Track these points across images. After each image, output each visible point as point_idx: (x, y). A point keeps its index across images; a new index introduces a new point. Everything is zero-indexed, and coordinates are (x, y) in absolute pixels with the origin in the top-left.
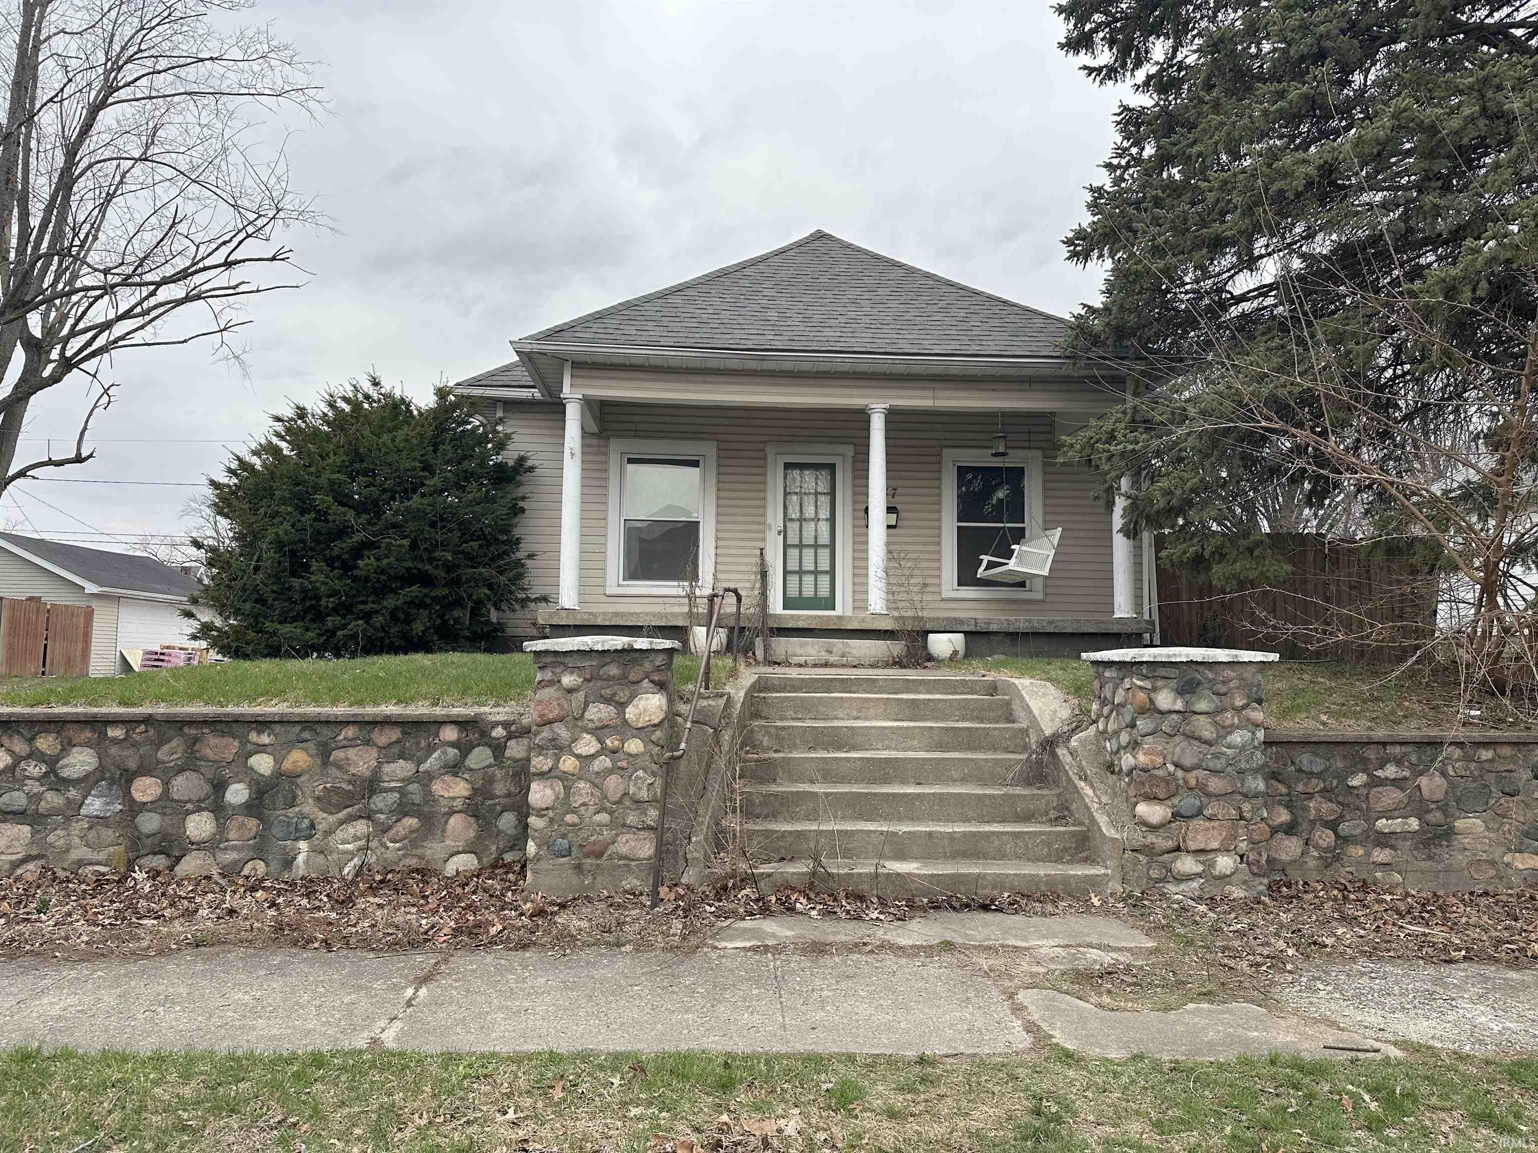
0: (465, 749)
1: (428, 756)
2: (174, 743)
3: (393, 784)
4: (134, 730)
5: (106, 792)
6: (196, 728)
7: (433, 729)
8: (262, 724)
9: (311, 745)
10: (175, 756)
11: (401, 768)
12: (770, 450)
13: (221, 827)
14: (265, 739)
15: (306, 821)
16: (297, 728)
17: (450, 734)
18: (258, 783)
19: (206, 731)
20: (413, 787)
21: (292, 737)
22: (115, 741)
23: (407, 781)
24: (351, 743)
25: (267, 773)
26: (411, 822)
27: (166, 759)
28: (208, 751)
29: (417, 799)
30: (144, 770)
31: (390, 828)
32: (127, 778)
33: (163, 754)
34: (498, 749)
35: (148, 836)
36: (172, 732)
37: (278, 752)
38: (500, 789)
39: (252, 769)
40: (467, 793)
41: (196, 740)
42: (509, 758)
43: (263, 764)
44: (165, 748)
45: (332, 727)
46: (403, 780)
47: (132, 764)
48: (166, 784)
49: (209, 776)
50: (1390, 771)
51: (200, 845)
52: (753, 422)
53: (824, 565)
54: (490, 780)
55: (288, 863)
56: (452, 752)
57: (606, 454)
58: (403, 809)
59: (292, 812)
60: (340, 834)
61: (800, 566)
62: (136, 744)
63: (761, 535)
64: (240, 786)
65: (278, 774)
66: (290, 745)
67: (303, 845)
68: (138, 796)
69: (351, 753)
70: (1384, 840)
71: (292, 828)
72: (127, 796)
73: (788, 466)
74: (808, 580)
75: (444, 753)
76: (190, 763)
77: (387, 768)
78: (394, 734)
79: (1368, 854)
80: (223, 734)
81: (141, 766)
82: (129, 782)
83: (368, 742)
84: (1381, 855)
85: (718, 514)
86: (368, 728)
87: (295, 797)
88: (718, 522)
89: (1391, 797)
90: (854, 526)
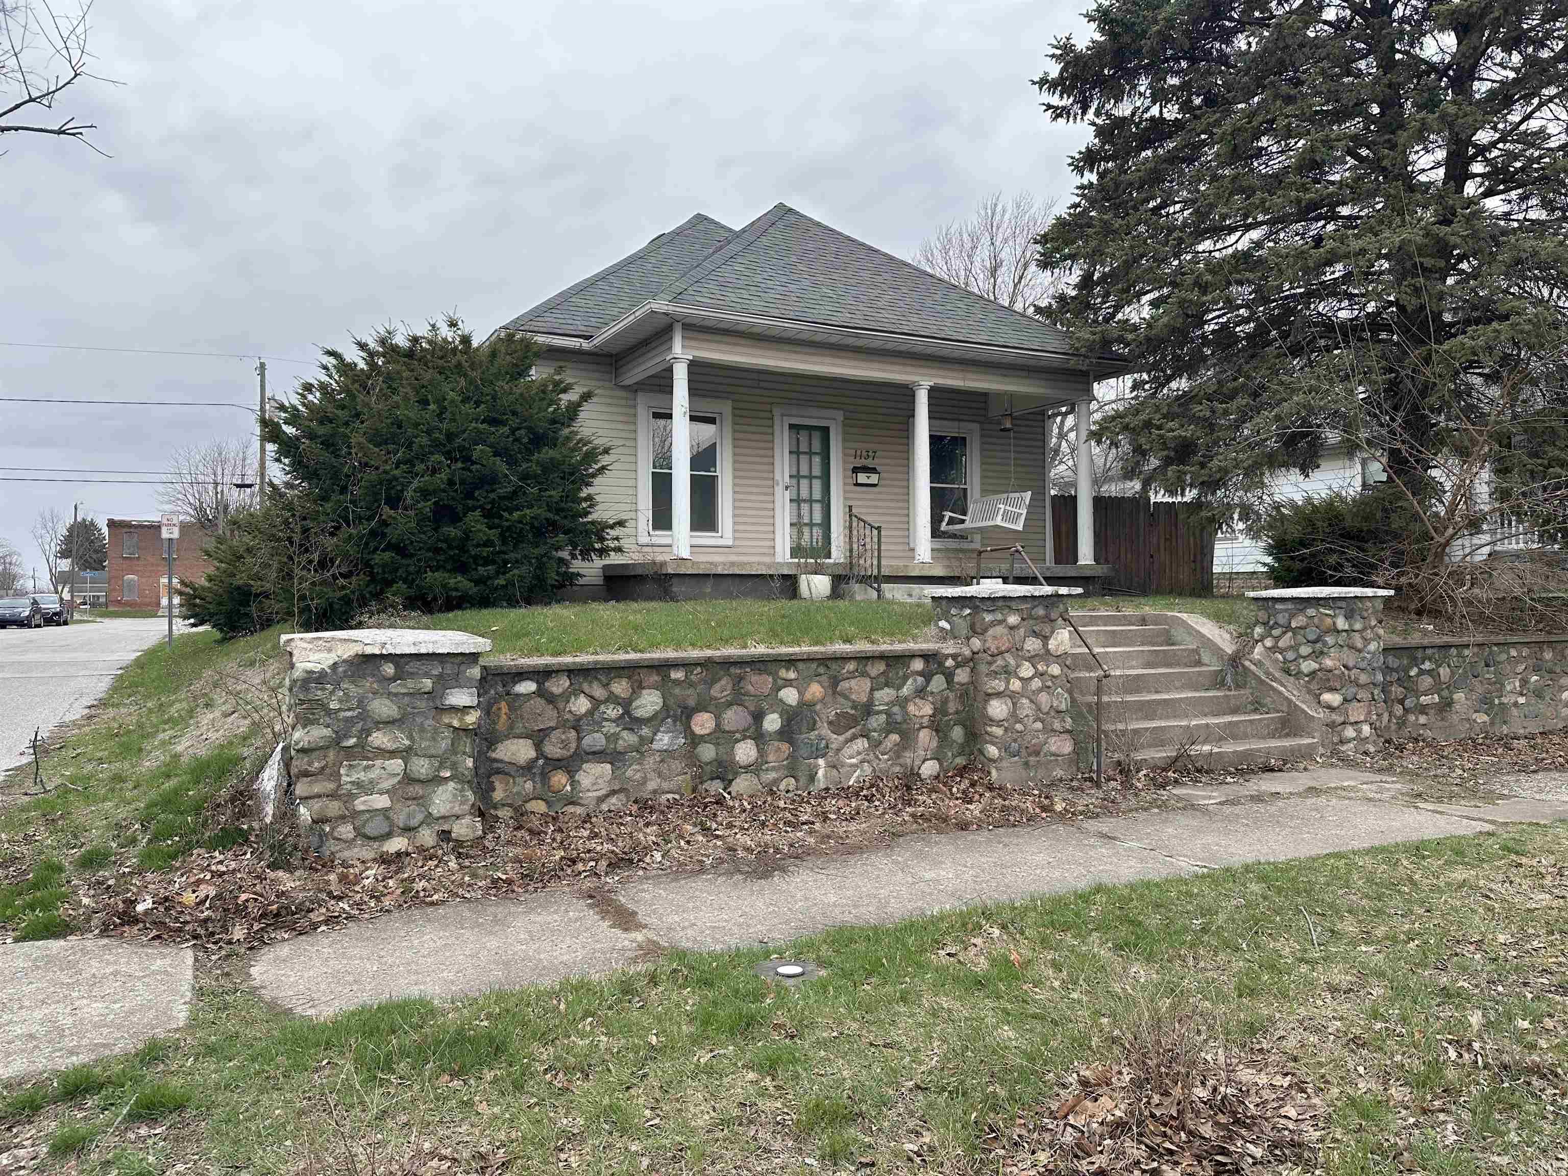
0: (927, 676)
1: (904, 684)
2: (723, 682)
3: (881, 708)
4: (692, 672)
5: (672, 728)
6: (741, 668)
7: (907, 660)
8: (791, 662)
9: (824, 678)
10: (725, 693)
11: (885, 695)
12: (777, 412)
13: (761, 752)
14: (792, 675)
15: (824, 742)
16: (814, 665)
17: (918, 665)
18: (788, 712)
19: (748, 670)
20: (896, 709)
21: (812, 672)
22: (677, 682)
23: (892, 703)
24: (851, 676)
25: (794, 703)
26: (895, 737)
27: (719, 695)
28: (750, 687)
29: (899, 718)
30: (701, 707)
31: (880, 743)
32: (686, 714)
33: (715, 691)
34: (949, 676)
35: (707, 764)
36: (722, 673)
37: (800, 685)
38: (952, 707)
39: (781, 700)
40: (931, 712)
41: (741, 678)
42: (958, 683)
43: (790, 696)
44: (717, 686)
45: (839, 662)
46: (887, 704)
47: (691, 703)
48: (718, 718)
49: (752, 709)
50: (1427, 666)
51: (747, 768)
52: (762, 384)
53: (818, 518)
54: (945, 701)
55: (812, 778)
56: (920, 679)
57: (635, 407)
58: (891, 726)
59: (813, 735)
60: (847, 751)
61: (800, 519)
62: (692, 685)
63: (771, 490)
64: (775, 716)
65: (802, 704)
66: (809, 680)
67: (821, 762)
68: (698, 730)
69: (853, 682)
70: (1423, 709)
71: (814, 749)
72: (688, 731)
73: (792, 426)
74: (806, 531)
75: (915, 680)
76: (737, 700)
77: (878, 695)
78: (881, 667)
79: (1417, 719)
80: (760, 672)
81: (698, 704)
82: (689, 717)
83: (864, 674)
84: (1423, 719)
85: (733, 470)
86: (864, 662)
87: (815, 722)
88: (734, 477)
89: (1427, 681)
90: (845, 484)
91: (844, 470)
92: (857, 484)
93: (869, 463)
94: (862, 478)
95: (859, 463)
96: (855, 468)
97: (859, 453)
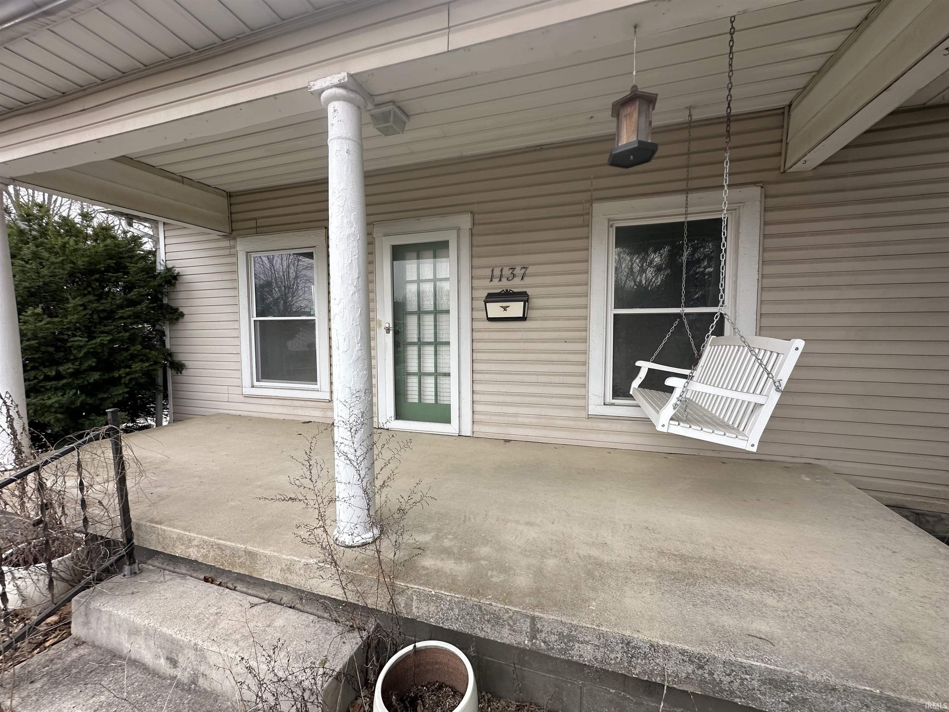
12: (378, 232)
53: (445, 366)
61: (420, 367)
63: (372, 333)
74: (429, 383)
90: (474, 320)
91: (473, 299)
92: (488, 319)
95: (497, 287)
96: (489, 294)
97: (497, 272)
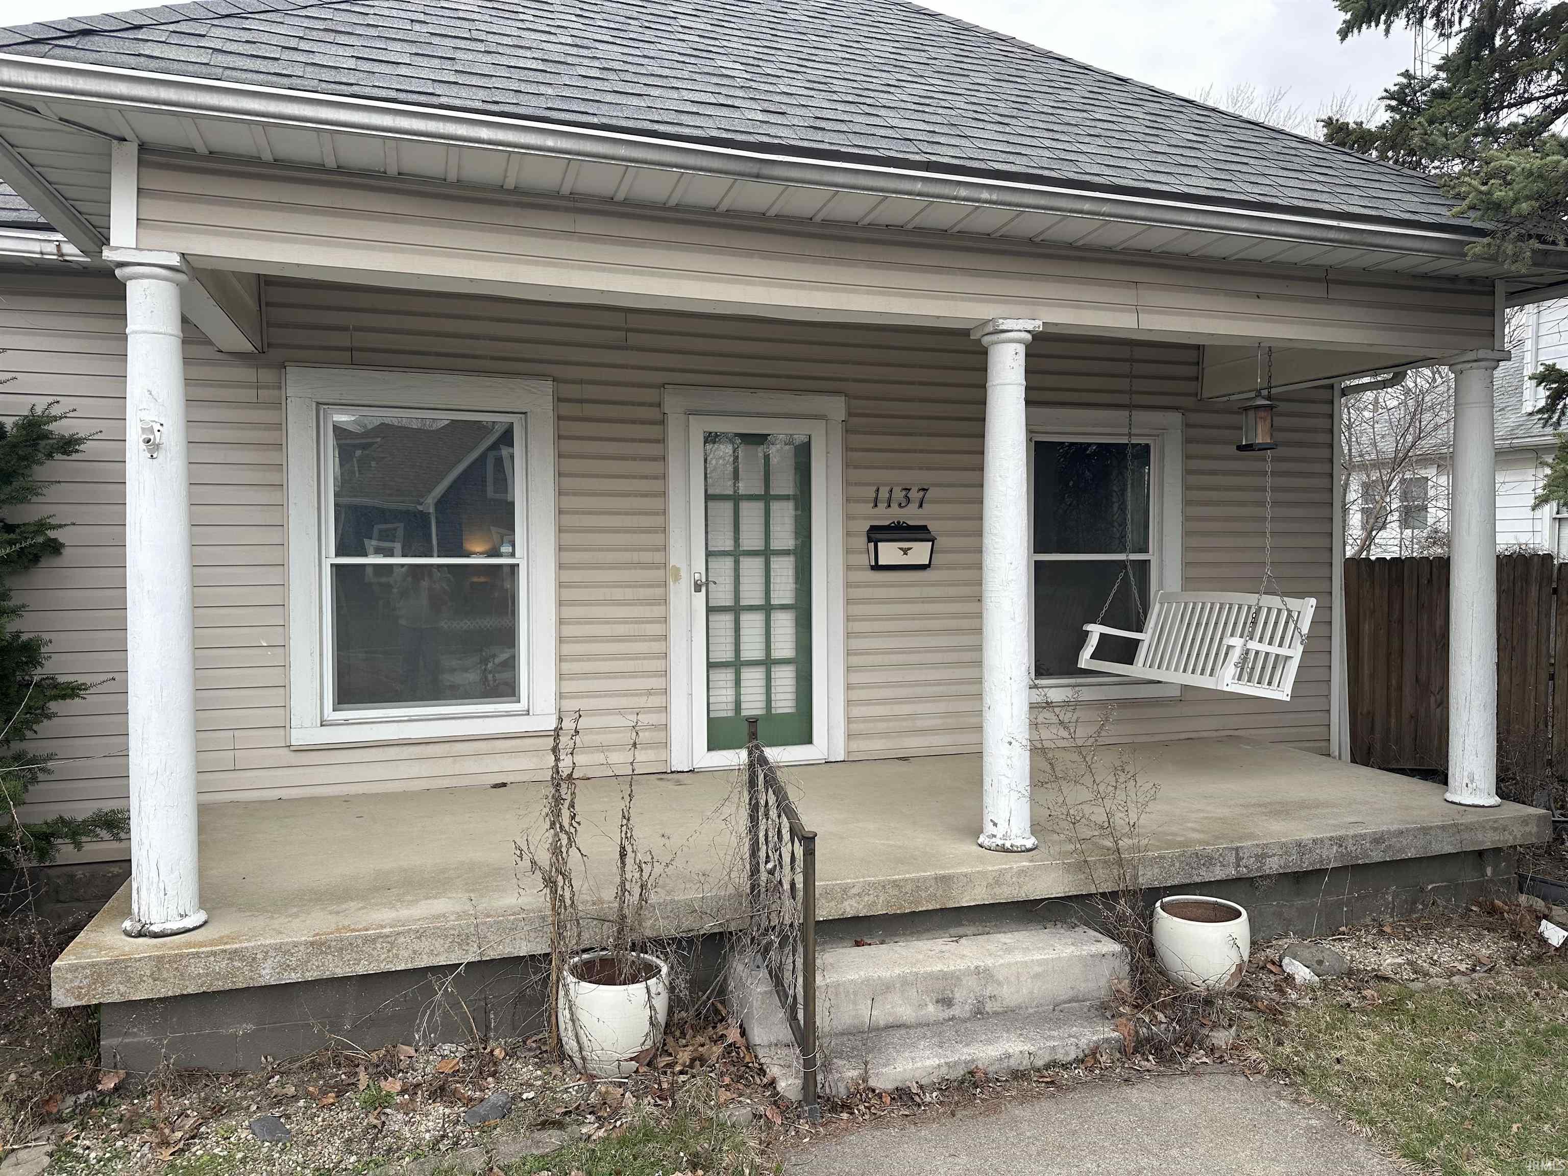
12: (673, 403)
52: (633, 339)
53: (784, 647)
57: (278, 405)
61: (737, 650)
63: (659, 592)
73: (711, 438)
74: (753, 679)
85: (560, 549)
88: (561, 566)
90: (849, 568)
91: (848, 534)
92: (877, 567)
93: (911, 515)
94: (890, 553)
95: (885, 516)
96: (873, 528)
97: (884, 494)
